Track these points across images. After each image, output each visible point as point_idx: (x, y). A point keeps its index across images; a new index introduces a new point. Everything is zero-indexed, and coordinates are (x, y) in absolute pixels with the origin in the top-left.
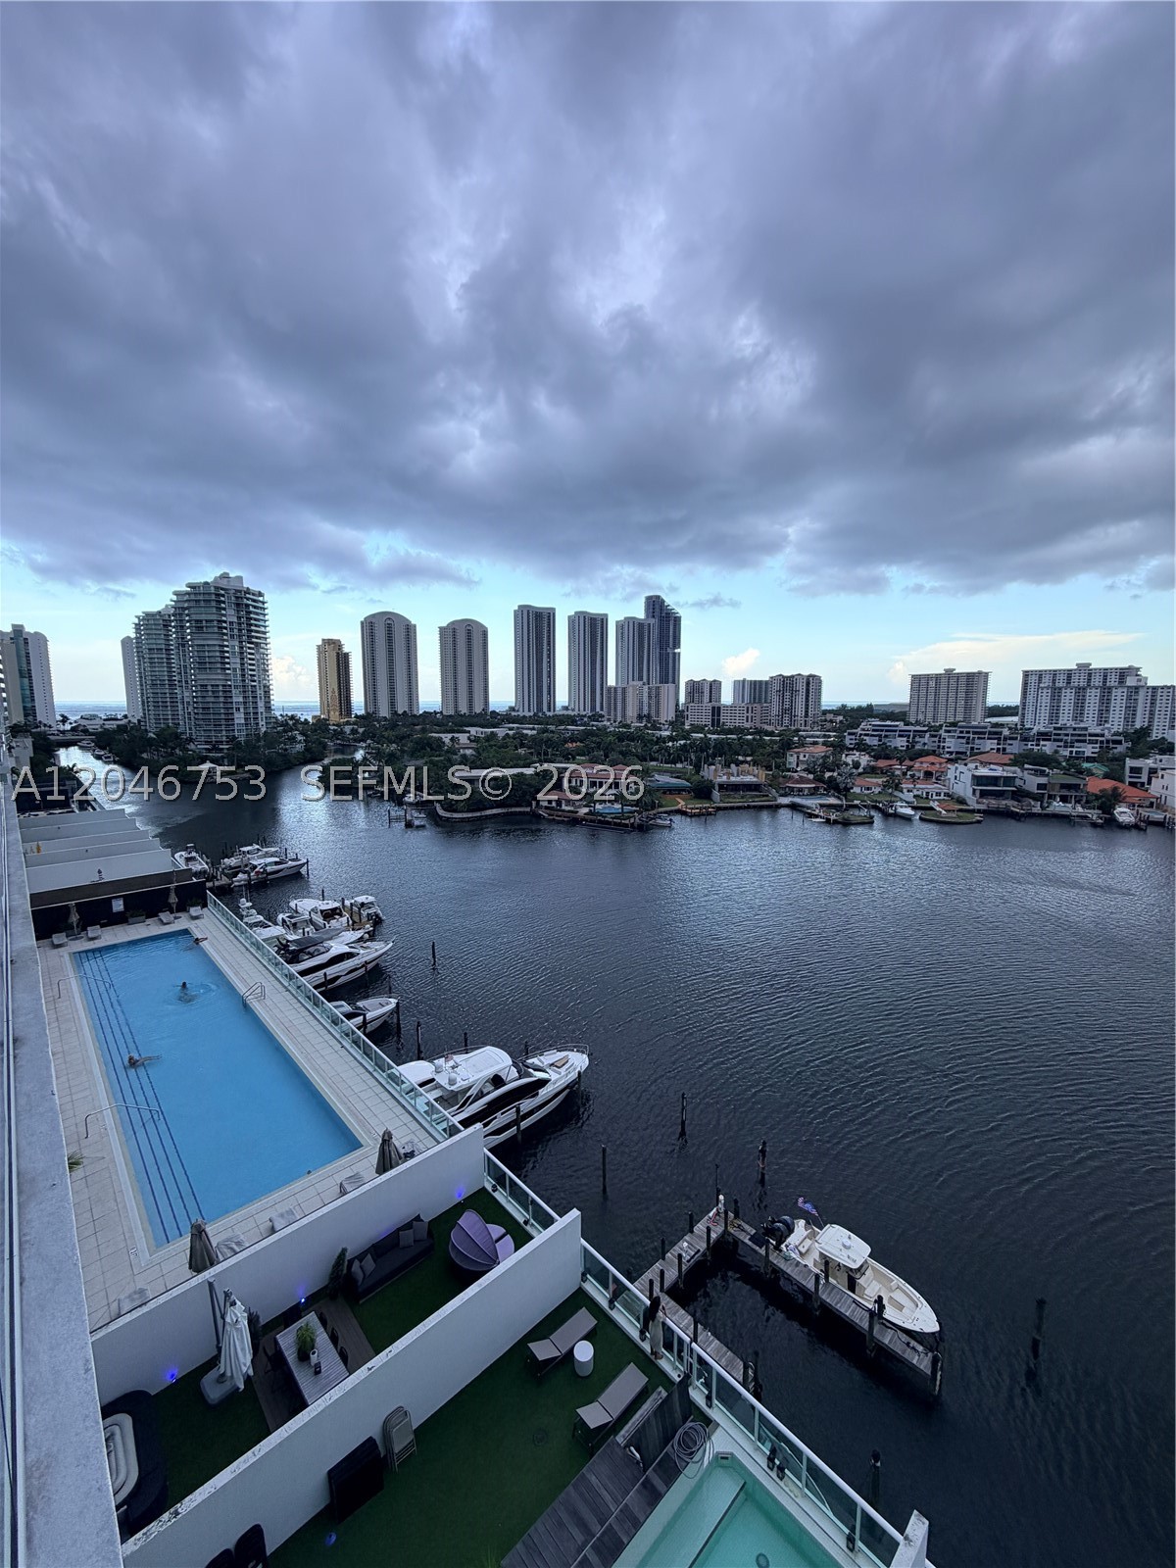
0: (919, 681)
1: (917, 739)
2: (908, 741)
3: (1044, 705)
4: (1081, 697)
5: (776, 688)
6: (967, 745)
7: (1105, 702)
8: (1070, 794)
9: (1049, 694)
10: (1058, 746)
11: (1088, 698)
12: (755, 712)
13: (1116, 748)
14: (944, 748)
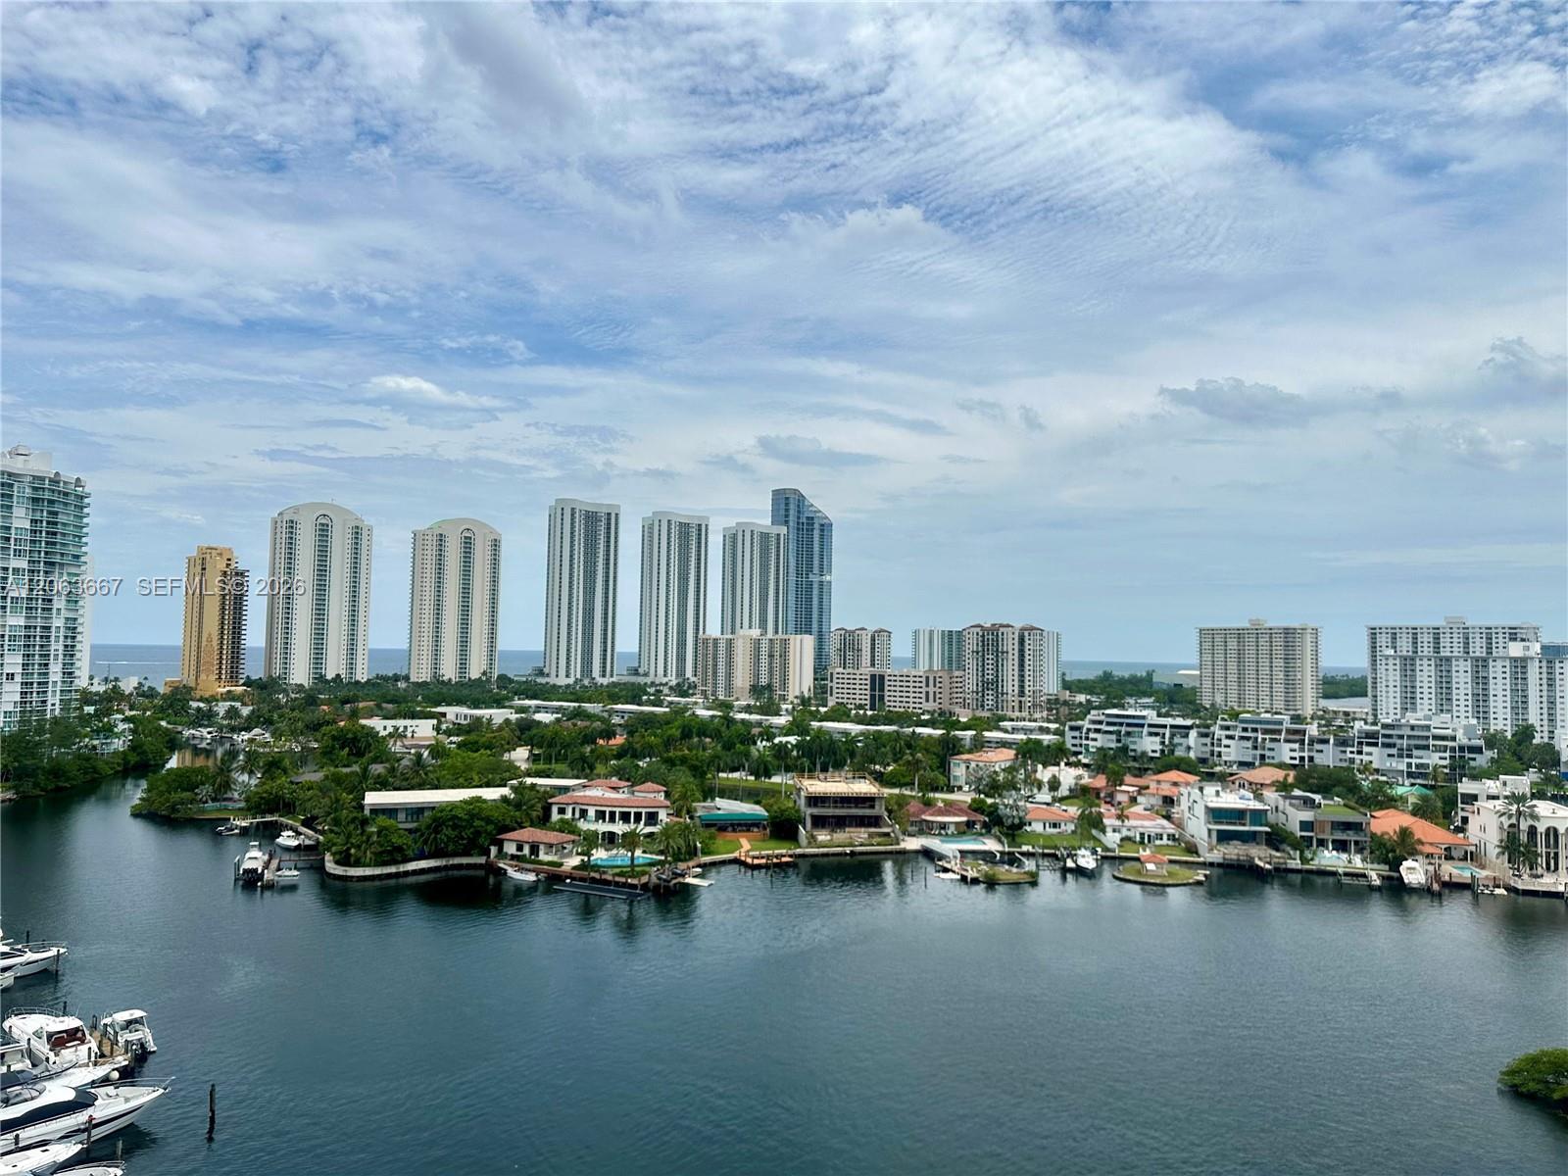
1: (1177, 740)
2: (1163, 743)
3: (1391, 684)
4: (1444, 674)
5: (971, 646)
6: (1255, 752)
7: (1481, 681)
8: (1348, 838)
9: (1398, 667)
10: (1389, 755)
11: (1454, 674)
12: (940, 685)
13: (1474, 759)
14: (1220, 755)
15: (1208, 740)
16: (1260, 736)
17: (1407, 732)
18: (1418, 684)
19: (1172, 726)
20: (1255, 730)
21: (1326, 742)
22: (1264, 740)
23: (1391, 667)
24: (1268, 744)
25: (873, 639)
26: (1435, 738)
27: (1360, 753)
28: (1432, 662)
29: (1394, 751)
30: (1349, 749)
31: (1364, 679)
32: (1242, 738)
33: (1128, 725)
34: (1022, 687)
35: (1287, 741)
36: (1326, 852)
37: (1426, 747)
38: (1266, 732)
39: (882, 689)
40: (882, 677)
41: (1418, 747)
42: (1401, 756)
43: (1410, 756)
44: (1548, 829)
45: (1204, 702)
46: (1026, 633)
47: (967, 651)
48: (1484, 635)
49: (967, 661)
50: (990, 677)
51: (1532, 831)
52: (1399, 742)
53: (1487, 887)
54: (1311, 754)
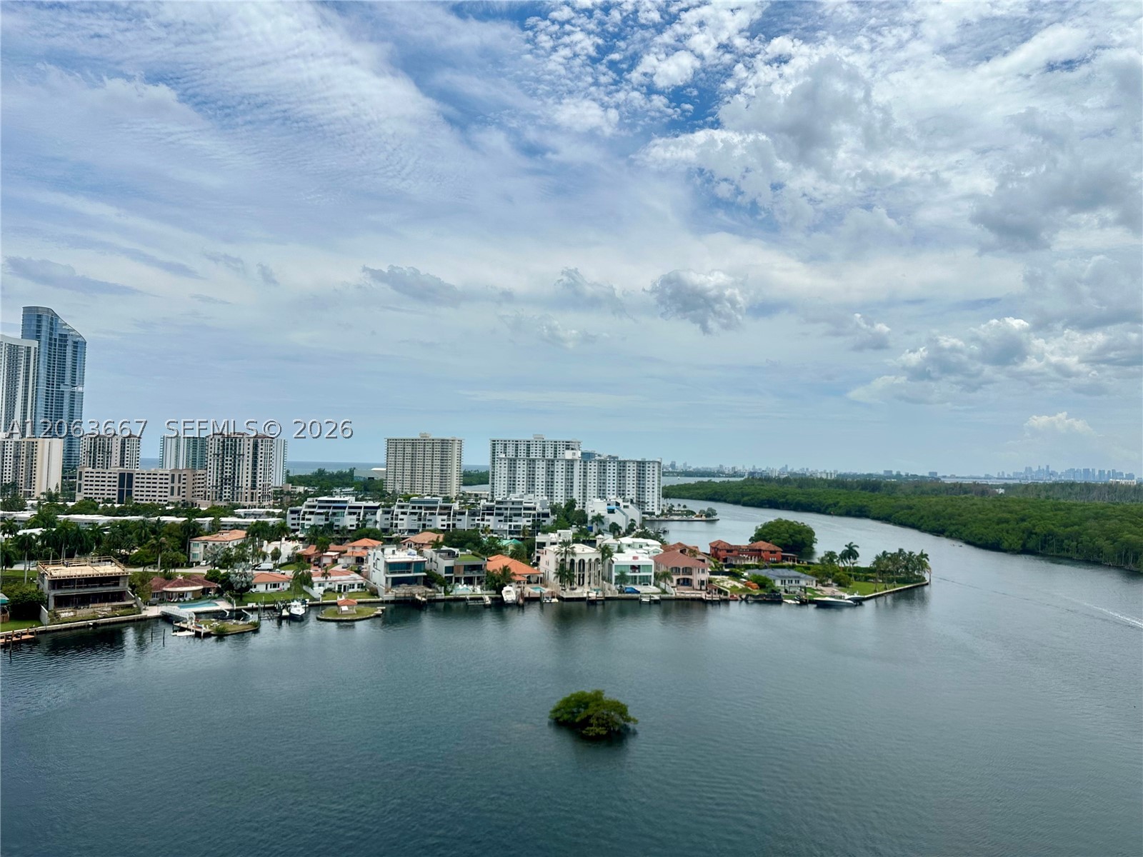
1: (368, 517)
2: (358, 520)
3: (502, 476)
4: (531, 469)
5: (213, 450)
6: (419, 522)
7: (550, 473)
8: (473, 575)
9: (506, 465)
10: (500, 521)
11: (537, 469)
12: (184, 481)
13: (545, 521)
14: (396, 526)
15: (389, 516)
16: (423, 512)
17: (510, 505)
18: (517, 476)
19: (365, 507)
20: (420, 508)
21: (464, 513)
22: (426, 514)
23: (503, 465)
24: (428, 517)
25: (123, 443)
26: (526, 509)
27: (483, 520)
28: (525, 462)
29: (502, 518)
30: (477, 518)
31: (487, 473)
32: (412, 513)
33: (335, 508)
34: (254, 482)
35: (440, 514)
36: (460, 586)
37: (520, 515)
38: (427, 508)
39: (130, 485)
40: (130, 476)
41: (515, 515)
42: (506, 521)
43: (511, 521)
44: (580, 561)
45: (388, 489)
46: (260, 440)
47: (209, 454)
48: (553, 446)
49: (209, 462)
50: (228, 474)
51: (572, 561)
52: (505, 512)
53: (548, 598)
54: (454, 522)
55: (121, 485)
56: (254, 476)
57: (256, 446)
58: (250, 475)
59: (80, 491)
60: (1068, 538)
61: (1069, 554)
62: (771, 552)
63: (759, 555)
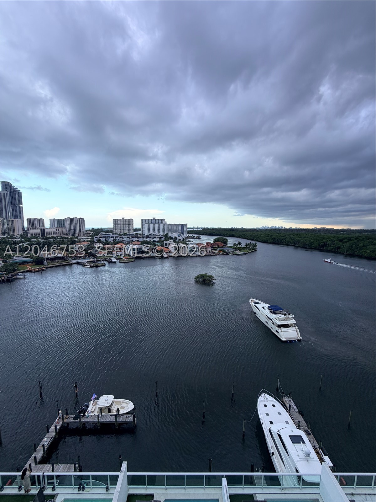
0: (115, 221)
1: (116, 238)
2: (114, 239)
3: (146, 228)
4: (154, 226)
7: (159, 227)
9: (148, 225)
11: (156, 226)
12: (60, 231)
14: (124, 241)
15: (121, 238)
17: (153, 235)
18: (151, 228)
19: (115, 236)
21: (141, 237)
24: (132, 238)
25: (39, 221)
26: (157, 236)
27: (146, 239)
29: (151, 238)
32: (127, 237)
33: (107, 236)
34: (80, 231)
38: (131, 236)
39: (44, 232)
41: (155, 237)
46: (80, 219)
47: (66, 223)
49: (67, 225)
50: (72, 229)
55: (41, 232)
56: (80, 228)
57: (80, 221)
58: (79, 229)
59: (29, 234)
60: (283, 239)
61: (283, 243)
62: (221, 244)
63: (218, 245)
